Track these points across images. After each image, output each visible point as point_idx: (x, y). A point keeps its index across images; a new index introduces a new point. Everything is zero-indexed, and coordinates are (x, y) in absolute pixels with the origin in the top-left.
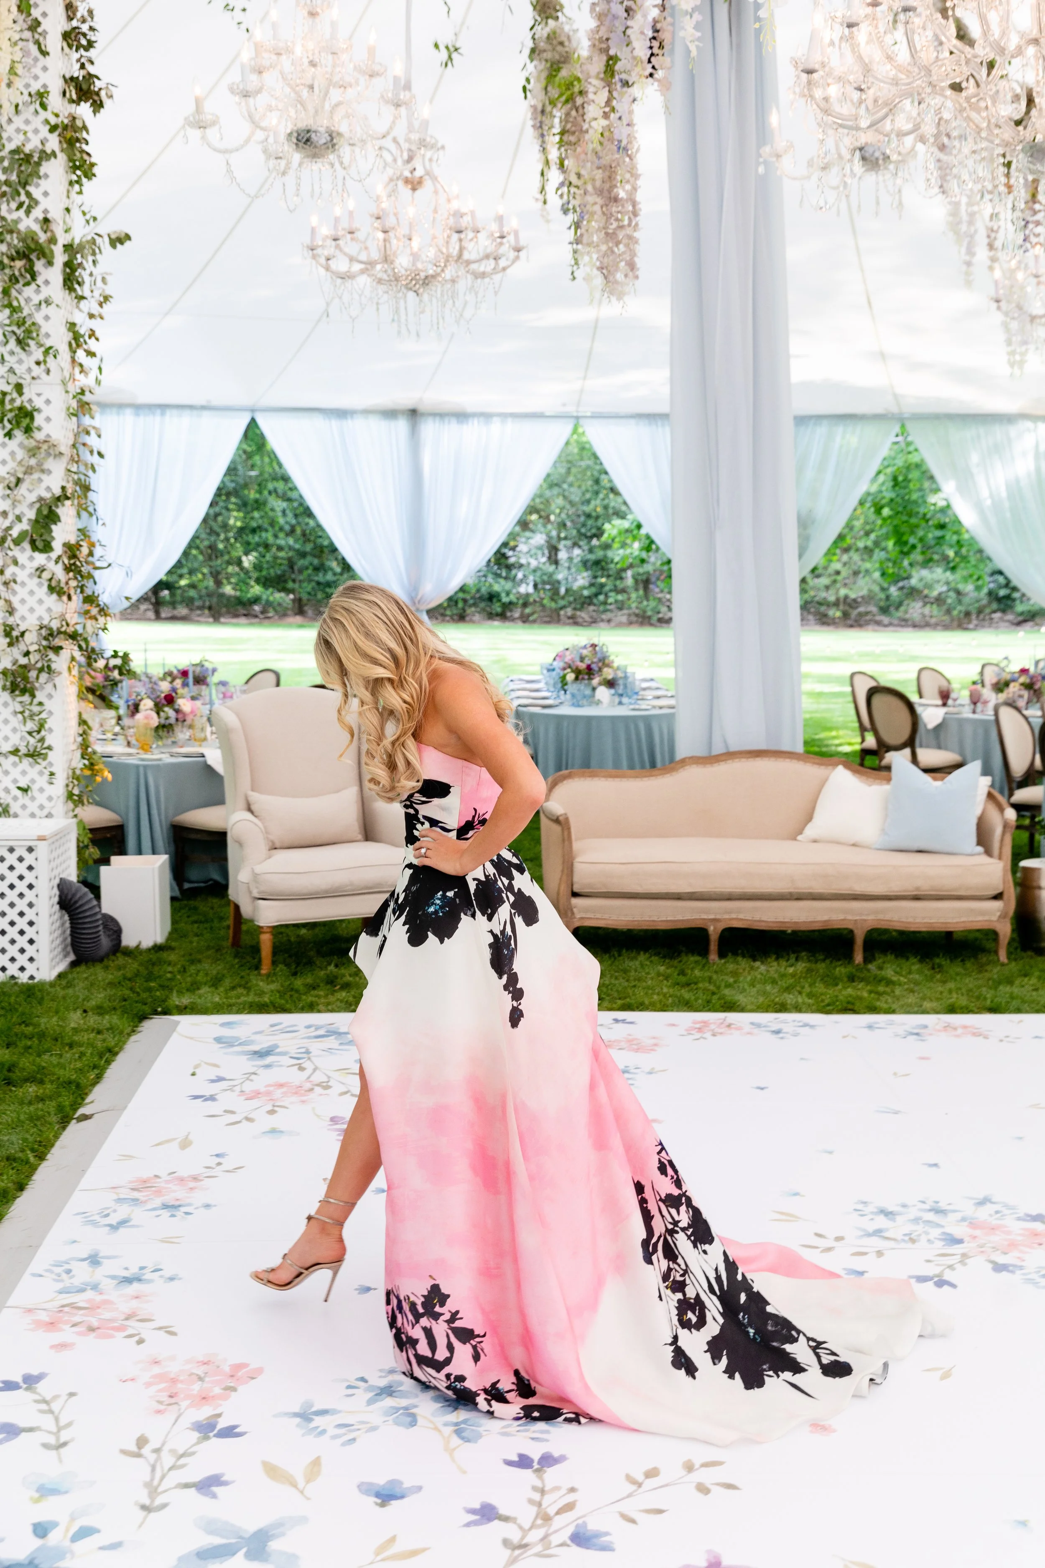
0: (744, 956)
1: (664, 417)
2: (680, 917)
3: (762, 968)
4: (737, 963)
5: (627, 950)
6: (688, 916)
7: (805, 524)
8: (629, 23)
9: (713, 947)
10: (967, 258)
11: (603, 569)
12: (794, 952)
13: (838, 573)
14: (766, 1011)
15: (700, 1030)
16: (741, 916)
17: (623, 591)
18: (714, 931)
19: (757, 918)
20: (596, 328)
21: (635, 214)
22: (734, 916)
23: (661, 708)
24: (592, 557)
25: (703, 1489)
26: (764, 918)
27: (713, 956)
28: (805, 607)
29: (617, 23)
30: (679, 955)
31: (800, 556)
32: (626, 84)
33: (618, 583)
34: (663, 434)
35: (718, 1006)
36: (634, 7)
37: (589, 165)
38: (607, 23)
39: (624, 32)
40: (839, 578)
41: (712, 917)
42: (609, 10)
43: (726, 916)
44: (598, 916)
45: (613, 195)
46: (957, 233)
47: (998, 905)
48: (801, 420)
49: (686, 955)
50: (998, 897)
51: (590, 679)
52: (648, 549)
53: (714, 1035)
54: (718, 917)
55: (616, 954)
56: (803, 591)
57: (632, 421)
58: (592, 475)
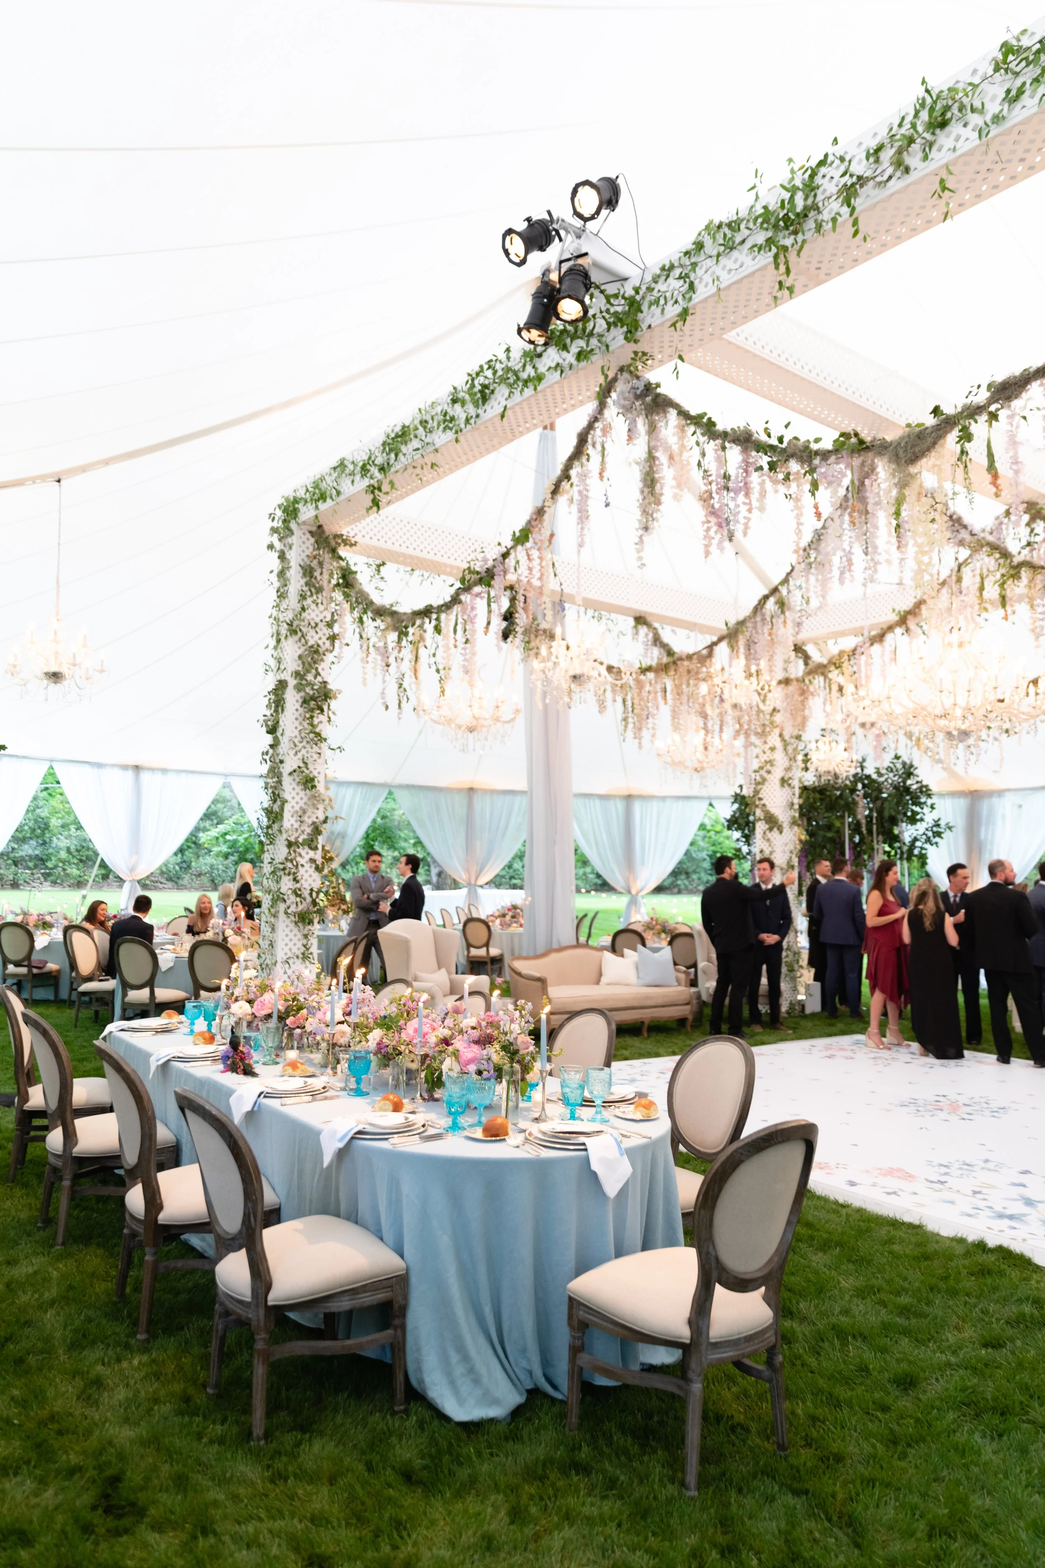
47: (688, 1007)
50: (687, 1004)
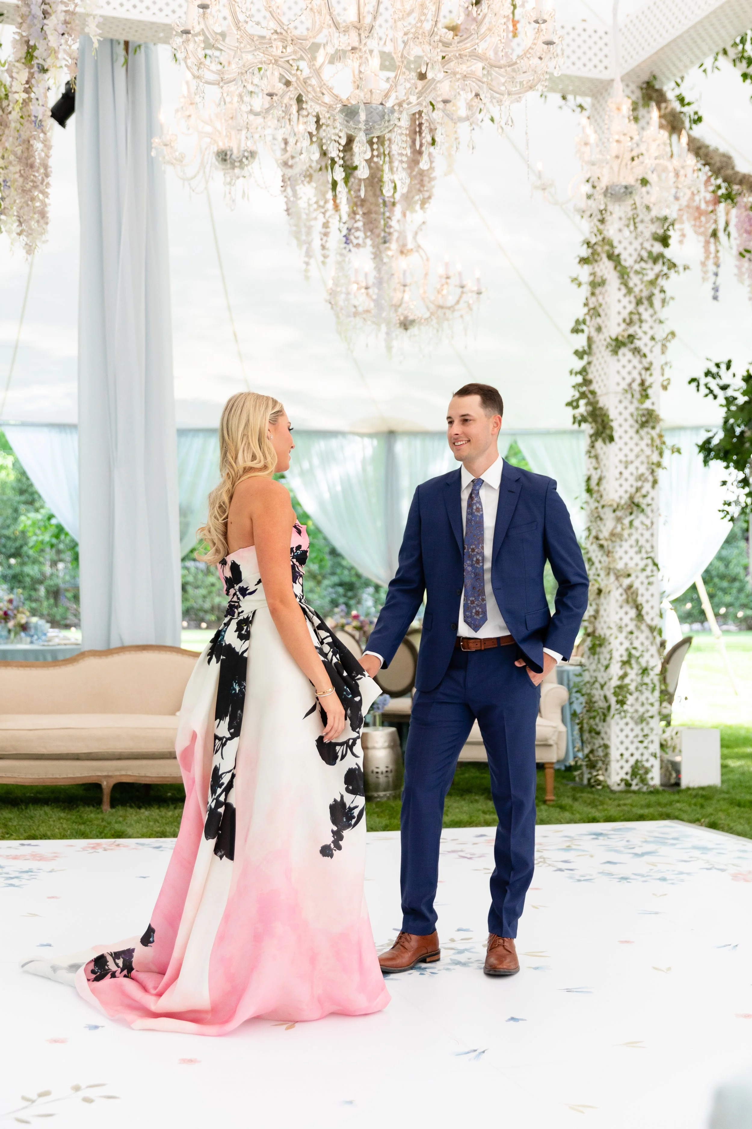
0: (131, 807)
1: (73, 427)
2: (78, 775)
3: (145, 813)
4: (126, 811)
5: (33, 804)
6: (85, 774)
7: (184, 512)
8: (45, 21)
9: (106, 799)
10: (306, 259)
11: (20, 582)
12: (173, 804)
13: (213, 585)
14: (150, 836)
15: (93, 848)
16: (129, 773)
17: (36, 600)
18: (107, 785)
19: (142, 773)
20: (16, 347)
21: (47, 175)
22: (123, 773)
23: (65, 645)
24: (10, 572)
25: (88, 1100)
26: (148, 774)
27: (106, 806)
28: (187, 613)
29: (36, 21)
30: (77, 806)
31: (181, 539)
32: (44, 70)
33: (33, 593)
34: (71, 440)
35: (109, 835)
36: (49, 10)
37: (11, 139)
38: (28, 21)
39: (42, 29)
40: (214, 589)
41: (105, 774)
42: (30, 12)
43: (118, 773)
44: (9, 775)
45: (29, 162)
46: (298, 239)
48: (182, 432)
49: (84, 806)
51: (6, 622)
52: (57, 536)
53: (105, 850)
54: (110, 774)
55: (23, 807)
56: (185, 599)
57: (46, 430)
58: (12, 505)
